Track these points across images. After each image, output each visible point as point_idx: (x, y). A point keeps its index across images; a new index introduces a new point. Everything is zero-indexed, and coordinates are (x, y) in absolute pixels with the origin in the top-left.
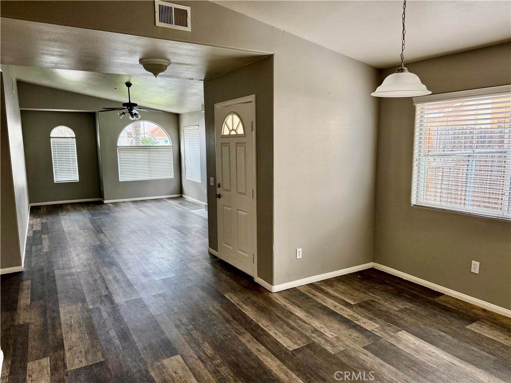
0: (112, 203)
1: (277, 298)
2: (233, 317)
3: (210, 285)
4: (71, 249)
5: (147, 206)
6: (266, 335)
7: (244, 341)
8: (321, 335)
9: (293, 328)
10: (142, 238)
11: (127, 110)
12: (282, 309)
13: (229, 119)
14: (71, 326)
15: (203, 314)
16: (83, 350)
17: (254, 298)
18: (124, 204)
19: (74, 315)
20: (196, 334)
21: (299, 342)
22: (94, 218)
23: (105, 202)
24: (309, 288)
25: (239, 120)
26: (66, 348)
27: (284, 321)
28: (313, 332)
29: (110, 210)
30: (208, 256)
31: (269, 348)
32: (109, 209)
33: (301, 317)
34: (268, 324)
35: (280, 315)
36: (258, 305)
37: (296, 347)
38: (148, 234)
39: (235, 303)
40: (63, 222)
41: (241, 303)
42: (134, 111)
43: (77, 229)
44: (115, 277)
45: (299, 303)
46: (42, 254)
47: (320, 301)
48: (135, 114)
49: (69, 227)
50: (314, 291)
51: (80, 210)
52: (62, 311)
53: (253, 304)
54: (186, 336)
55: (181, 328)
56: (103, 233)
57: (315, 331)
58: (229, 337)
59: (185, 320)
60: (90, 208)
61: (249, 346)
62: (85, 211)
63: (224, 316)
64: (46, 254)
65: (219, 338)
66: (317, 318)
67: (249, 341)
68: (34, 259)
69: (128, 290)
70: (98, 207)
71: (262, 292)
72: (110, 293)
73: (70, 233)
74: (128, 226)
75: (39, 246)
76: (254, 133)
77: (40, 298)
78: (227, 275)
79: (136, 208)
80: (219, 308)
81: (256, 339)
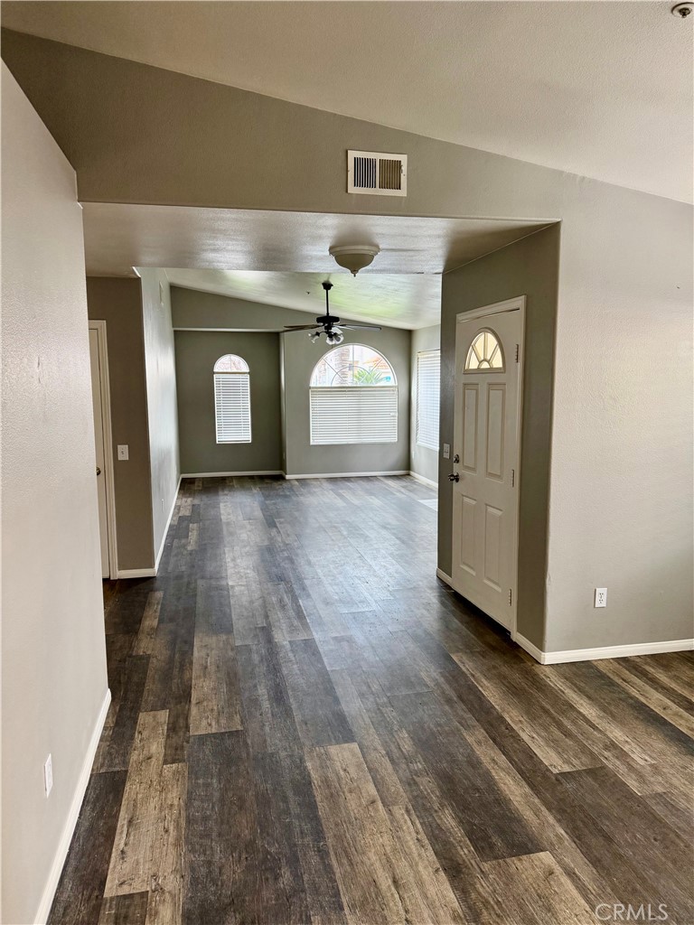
0: (297, 480)
1: (550, 675)
2: (460, 697)
3: (430, 635)
4: (226, 549)
5: (350, 489)
6: (513, 737)
7: (470, 739)
8: (623, 755)
9: (567, 734)
10: (333, 540)
11: (323, 329)
12: (556, 697)
13: (479, 342)
14: (206, 667)
15: (409, 683)
16: (215, 708)
17: (505, 670)
18: (315, 483)
19: (213, 652)
20: (391, 714)
21: (575, 761)
22: (267, 502)
23: (288, 477)
24: (618, 666)
25: (496, 342)
26: (194, 701)
27: (553, 718)
28: (606, 748)
29: (293, 490)
30: (435, 583)
31: (514, 761)
32: (291, 489)
33: (589, 717)
34: (522, 719)
35: (548, 707)
36: (509, 683)
37: (567, 769)
38: (342, 535)
39: (467, 673)
40: (222, 505)
41: (478, 675)
42: (334, 330)
43: (240, 518)
44: (281, 601)
45: (591, 692)
46: (185, 552)
47: (634, 692)
48: (335, 334)
49: (229, 515)
50: (627, 674)
51: (250, 489)
52: (197, 642)
53: (501, 679)
54: (374, 714)
55: (367, 699)
56: (277, 527)
57: (612, 746)
58: (447, 728)
59: (375, 687)
60: (265, 485)
61: (479, 751)
62: (255, 491)
63: (443, 693)
64: (191, 554)
65: (429, 727)
66: (621, 723)
67: (479, 743)
68: (173, 560)
69: (296, 623)
70: (276, 485)
71: (522, 661)
72: (269, 625)
73: (228, 524)
74: (315, 519)
75: (183, 541)
76: (520, 365)
77: (171, 620)
78: (461, 622)
79: (332, 490)
80: (437, 677)
81: (494, 740)
